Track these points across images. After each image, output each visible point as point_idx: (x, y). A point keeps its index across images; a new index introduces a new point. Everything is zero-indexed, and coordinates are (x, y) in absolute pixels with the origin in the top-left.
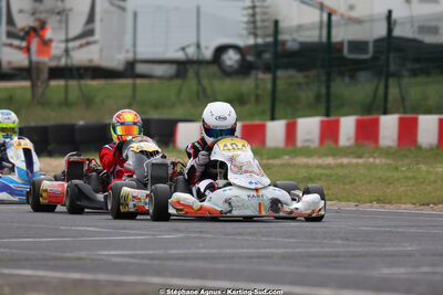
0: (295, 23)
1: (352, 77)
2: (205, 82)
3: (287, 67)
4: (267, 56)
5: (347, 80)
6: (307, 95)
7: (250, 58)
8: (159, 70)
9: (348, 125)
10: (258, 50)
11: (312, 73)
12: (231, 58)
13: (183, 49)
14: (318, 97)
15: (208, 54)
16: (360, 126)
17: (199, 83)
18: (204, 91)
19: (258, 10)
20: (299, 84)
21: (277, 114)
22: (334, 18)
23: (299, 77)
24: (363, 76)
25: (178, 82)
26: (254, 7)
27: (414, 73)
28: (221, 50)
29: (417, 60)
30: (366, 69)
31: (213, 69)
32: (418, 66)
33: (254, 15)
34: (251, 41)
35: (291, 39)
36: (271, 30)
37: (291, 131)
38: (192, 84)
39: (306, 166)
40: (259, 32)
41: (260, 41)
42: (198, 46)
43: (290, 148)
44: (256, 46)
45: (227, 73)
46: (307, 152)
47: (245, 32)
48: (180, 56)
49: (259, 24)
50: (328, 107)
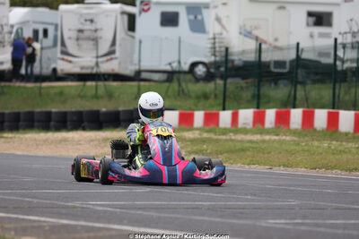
0: (241, 49)
1: (276, 84)
2: (184, 85)
3: (234, 76)
4: (222, 69)
5: (273, 85)
6: (247, 94)
7: (212, 70)
8: (156, 77)
9: (270, 114)
10: (216, 65)
11: (250, 80)
12: (200, 70)
13: (170, 64)
14: (253, 96)
15: (186, 67)
16: (278, 115)
17: (180, 85)
18: (183, 91)
19: (217, 40)
20: (242, 88)
21: (227, 107)
22: (263, 46)
23: (242, 83)
24: (282, 83)
25: (167, 84)
26: (214, 38)
27: (315, 82)
28: (194, 65)
29: (316, 74)
30: (284, 79)
31: (189, 77)
32: (317, 77)
33: (214, 43)
34: (212, 59)
35: (237, 59)
36: (224, 54)
37: (235, 118)
38: (175, 86)
39: (241, 141)
40: (217, 54)
41: (218, 59)
42: (179, 62)
43: (234, 128)
44: (215, 62)
45: (197, 79)
46: (245, 131)
47: (209, 54)
48: (168, 68)
49: (217, 49)
50: (259, 102)
